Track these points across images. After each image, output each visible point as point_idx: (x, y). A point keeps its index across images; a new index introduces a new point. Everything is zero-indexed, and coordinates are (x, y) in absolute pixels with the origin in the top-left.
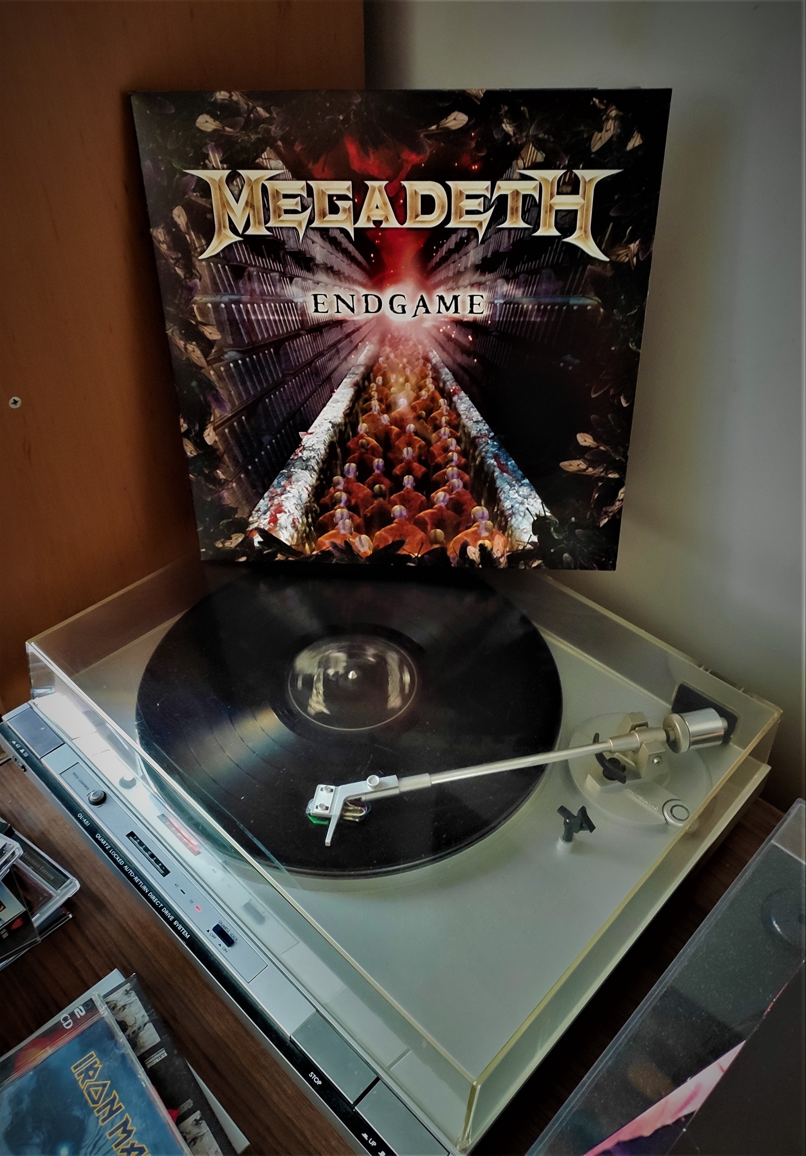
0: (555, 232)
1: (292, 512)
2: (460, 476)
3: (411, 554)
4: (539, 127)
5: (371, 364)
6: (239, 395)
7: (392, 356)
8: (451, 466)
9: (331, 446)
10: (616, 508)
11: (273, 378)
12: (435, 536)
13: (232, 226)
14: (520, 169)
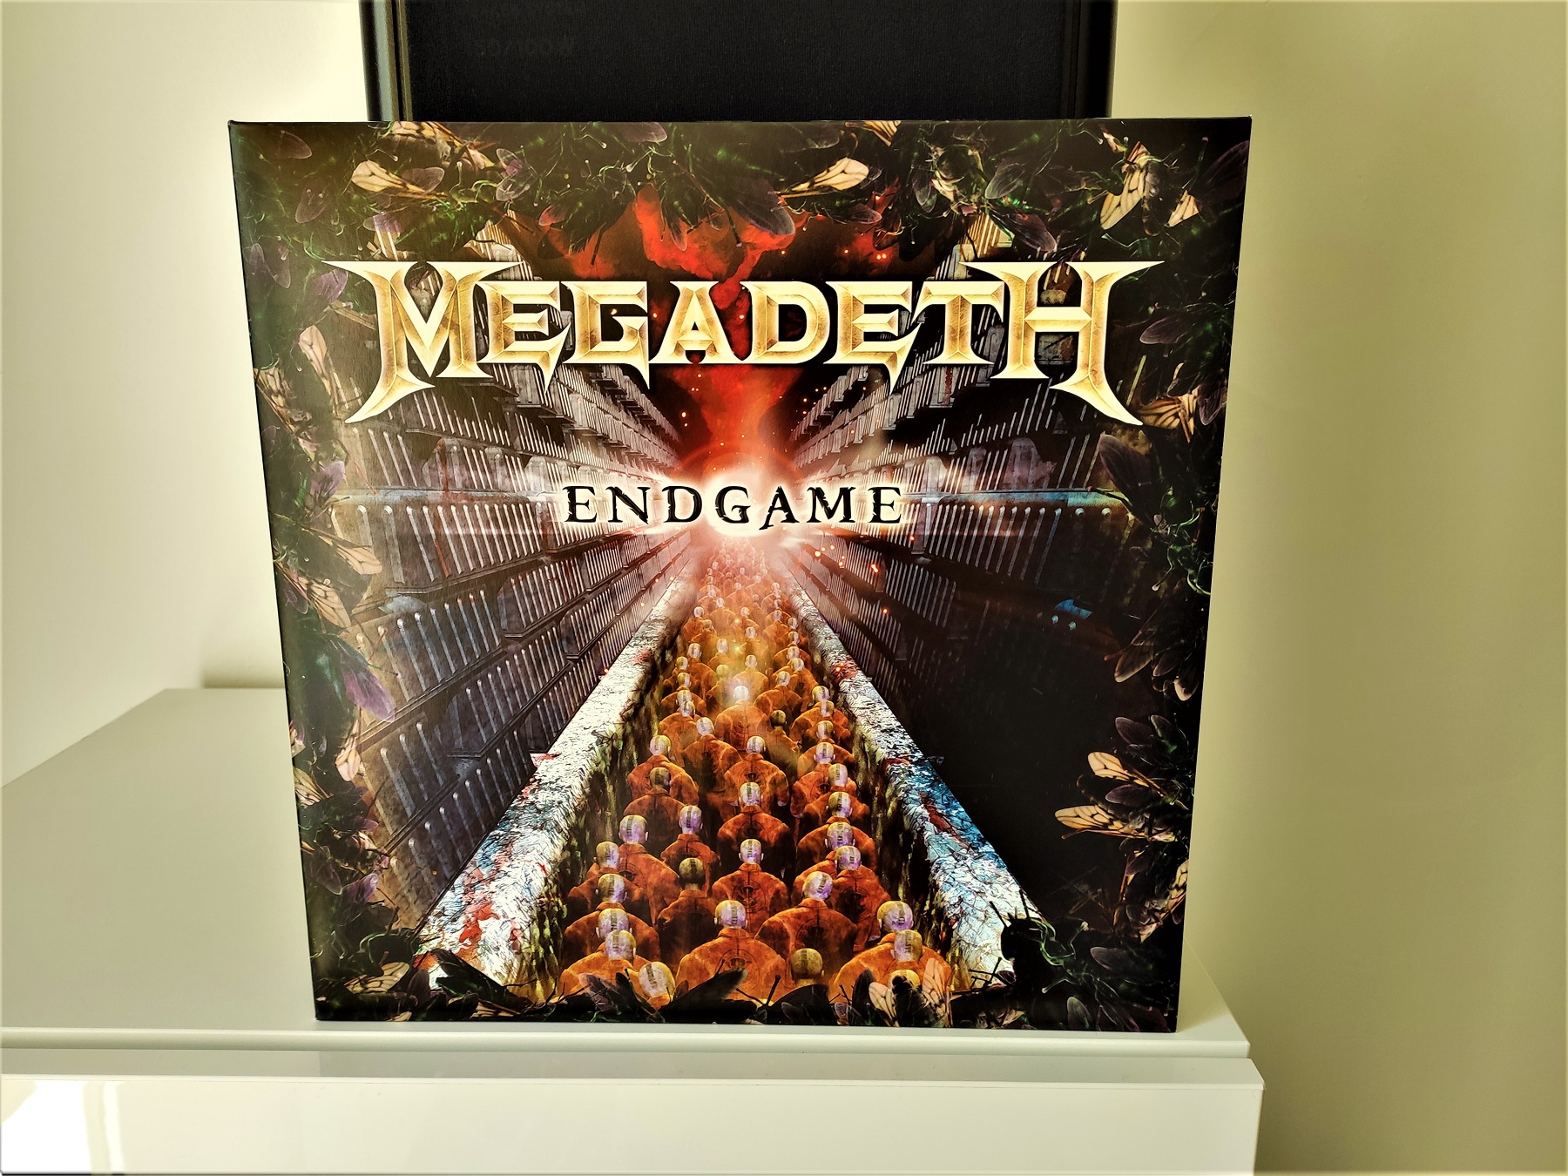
0: (1035, 373)
1: (511, 916)
2: (854, 841)
3: (754, 1001)
4: (1004, 184)
5: (679, 618)
6: (414, 679)
7: (720, 603)
8: (837, 820)
9: (596, 781)
10: (1173, 902)
11: (482, 647)
12: (805, 962)
13: (414, 362)
14: (967, 261)
